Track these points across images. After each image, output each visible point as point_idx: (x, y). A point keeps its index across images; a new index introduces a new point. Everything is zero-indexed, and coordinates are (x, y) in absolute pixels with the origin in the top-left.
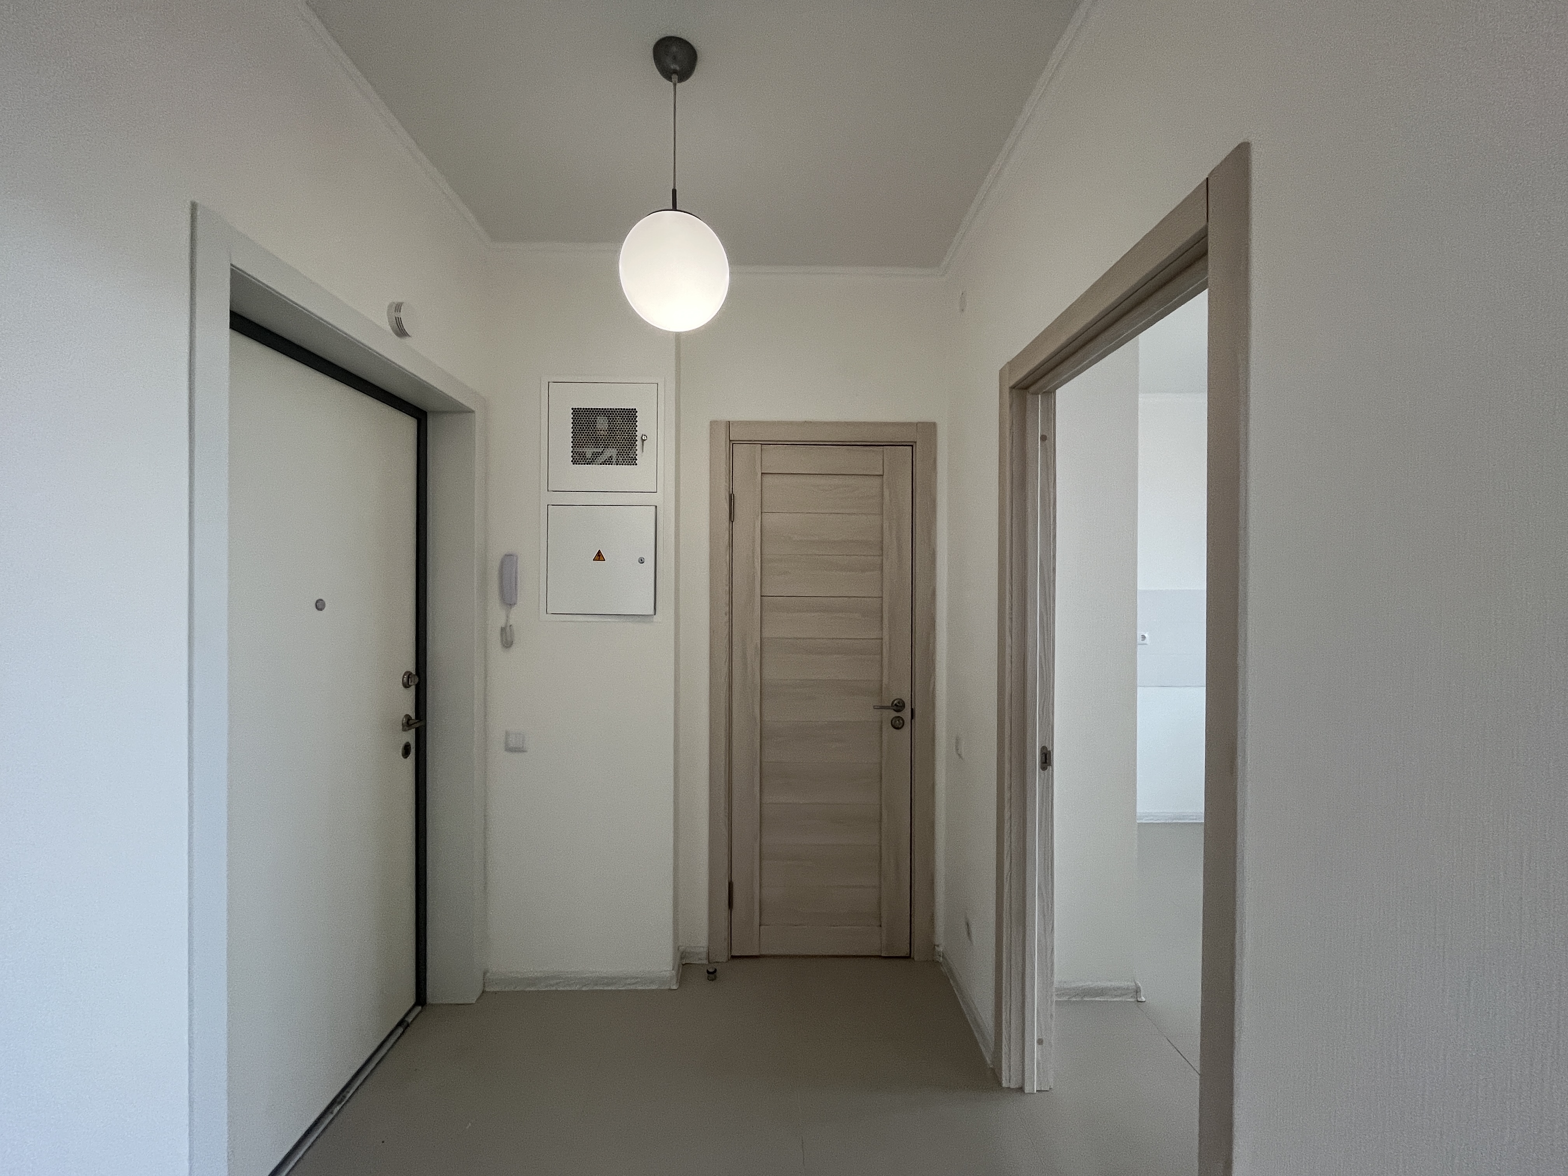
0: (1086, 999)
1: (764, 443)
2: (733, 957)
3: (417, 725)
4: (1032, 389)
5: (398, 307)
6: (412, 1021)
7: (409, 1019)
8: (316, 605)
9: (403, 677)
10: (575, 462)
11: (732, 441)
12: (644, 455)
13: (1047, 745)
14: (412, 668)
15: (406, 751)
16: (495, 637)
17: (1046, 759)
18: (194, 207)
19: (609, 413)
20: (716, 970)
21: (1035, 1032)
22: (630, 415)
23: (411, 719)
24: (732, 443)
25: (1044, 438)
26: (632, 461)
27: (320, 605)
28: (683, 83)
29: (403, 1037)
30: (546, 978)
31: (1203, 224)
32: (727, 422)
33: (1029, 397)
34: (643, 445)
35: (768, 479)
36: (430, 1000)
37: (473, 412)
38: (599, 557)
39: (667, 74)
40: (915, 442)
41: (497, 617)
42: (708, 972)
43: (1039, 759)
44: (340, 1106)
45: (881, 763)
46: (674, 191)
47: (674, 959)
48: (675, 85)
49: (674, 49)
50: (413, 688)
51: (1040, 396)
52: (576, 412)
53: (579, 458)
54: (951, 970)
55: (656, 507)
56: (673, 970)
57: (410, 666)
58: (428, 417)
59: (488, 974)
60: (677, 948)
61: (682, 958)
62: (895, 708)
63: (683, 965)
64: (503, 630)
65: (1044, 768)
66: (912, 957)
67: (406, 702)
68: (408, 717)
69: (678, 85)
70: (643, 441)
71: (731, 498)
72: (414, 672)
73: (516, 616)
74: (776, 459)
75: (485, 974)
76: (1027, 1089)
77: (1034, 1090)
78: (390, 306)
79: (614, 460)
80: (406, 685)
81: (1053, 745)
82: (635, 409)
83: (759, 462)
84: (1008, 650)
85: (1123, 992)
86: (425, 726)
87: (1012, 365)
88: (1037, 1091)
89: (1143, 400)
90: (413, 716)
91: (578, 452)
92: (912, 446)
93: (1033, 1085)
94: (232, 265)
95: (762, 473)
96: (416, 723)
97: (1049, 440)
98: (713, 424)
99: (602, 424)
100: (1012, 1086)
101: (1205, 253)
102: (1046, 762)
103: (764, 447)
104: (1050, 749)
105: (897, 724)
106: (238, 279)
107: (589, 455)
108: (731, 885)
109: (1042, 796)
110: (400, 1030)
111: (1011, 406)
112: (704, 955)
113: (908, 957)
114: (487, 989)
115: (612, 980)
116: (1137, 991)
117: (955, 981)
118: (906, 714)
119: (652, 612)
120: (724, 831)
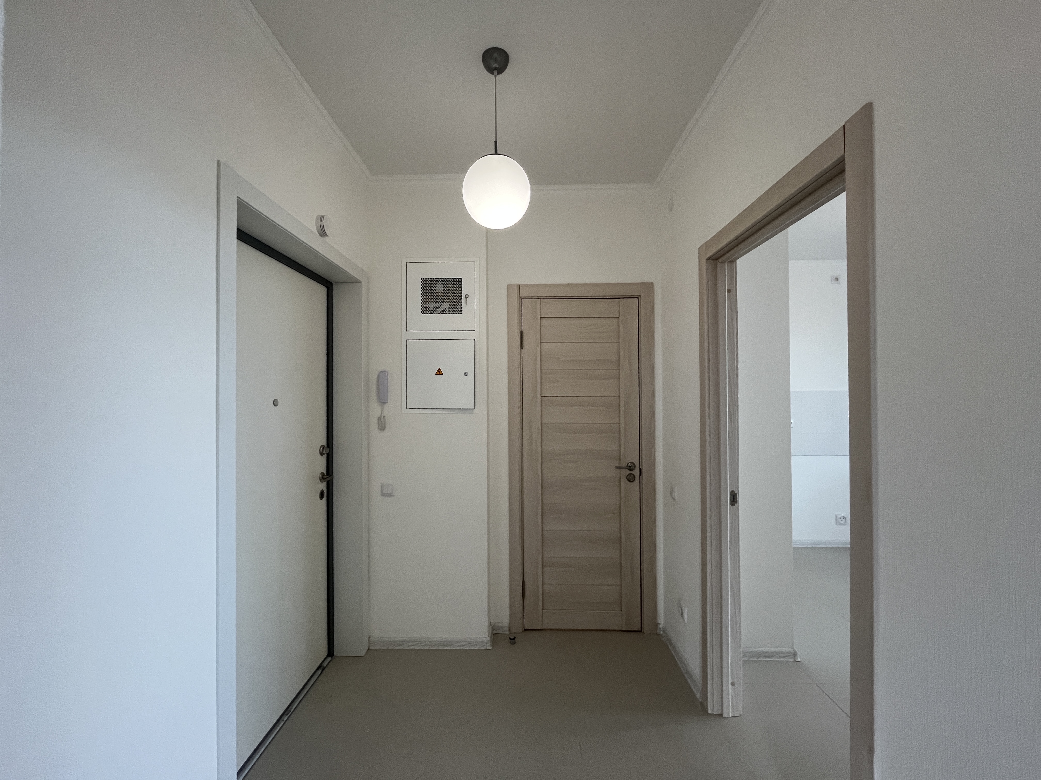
0: (760, 659)
1: (542, 298)
2: (525, 630)
3: (328, 479)
4: (721, 260)
5: (322, 218)
6: (326, 666)
7: (325, 665)
8: (274, 403)
9: (320, 449)
10: (423, 312)
11: (522, 297)
12: (466, 307)
13: (734, 490)
14: (325, 443)
15: (322, 496)
16: (374, 423)
17: (734, 499)
18: (219, 163)
19: (444, 281)
20: (515, 638)
21: (729, 677)
22: (458, 282)
23: (325, 475)
24: (521, 298)
25: (729, 291)
26: (460, 311)
27: (275, 403)
28: (500, 76)
29: (321, 676)
30: (409, 642)
31: (842, 153)
32: (518, 285)
33: (719, 265)
34: (466, 301)
35: (545, 322)
36: (335, 654)
37: (360, 282)
38: (439, 372)
39: (490, 70)
40: (640, 296)
41: (376, 410)
42: (510, 639)
43: (729, 499)
44: (287, 716)
45: (620, 504)
46: (496, 143)
47: (489, 630)
48: (496, 76)
49: (496, 55)
50: (325, 456)
51: (726, 264)
52: (424, 281)
53: (425, 310)
54: (669, 640)
55: (475, 340)
56: (488, 637)
57: (323, 441)
58: (333, 286)
59: (371, 639)
60: (490, 624)
61: (493, 630)
62: (629, 468)
63: (494, 634)
64: (379, 419)
65: (733, 505)
66: (642, 631)
67: (320, 465)
68: (322, 473)
69: (497, 77)
70: (466, 298)
71: (521, 334)
72: (326, 445)
73: (388, 411)
74: (550, 308)
75: (369, 638)
76: (725, 716)
77: (729, 716)
78: (317, 217)
79: (447, 311)
80: (322, 454)
81: (738, 490)
82: (461, 278)
83: (538, 311)
84: (708, 428)
85: (787, 655)
86: (332, 480)
87: (707, 245)
88: (731, 716)
89: (791, 264)
90: (325, 473)
91: (425, 306)
92: (638, 298)
93: (729, 712)
94: (238, 197)
95: (541, 318)
96: (328, 477)
97: (732, 291)
98: (509, 286)
99: (440, 288)
100: (715, 713)
101: (843, 171)
102: (734, 501)
103: (542, 300)
104: (736, 492)
105: (630, 479)
106: (242, 207)
107: (431, 308)
108: (523, 583)
109: (731, 523)
110: (320, 671)
111: (707, 270)
112: (507, 629)
113: (641, 631)
114: (370, 648)
115: (450, 643)
116: (795, 654)
117: (674, 647)
118: (636, 472)
119: (473, 408)
120: (519, 548)
